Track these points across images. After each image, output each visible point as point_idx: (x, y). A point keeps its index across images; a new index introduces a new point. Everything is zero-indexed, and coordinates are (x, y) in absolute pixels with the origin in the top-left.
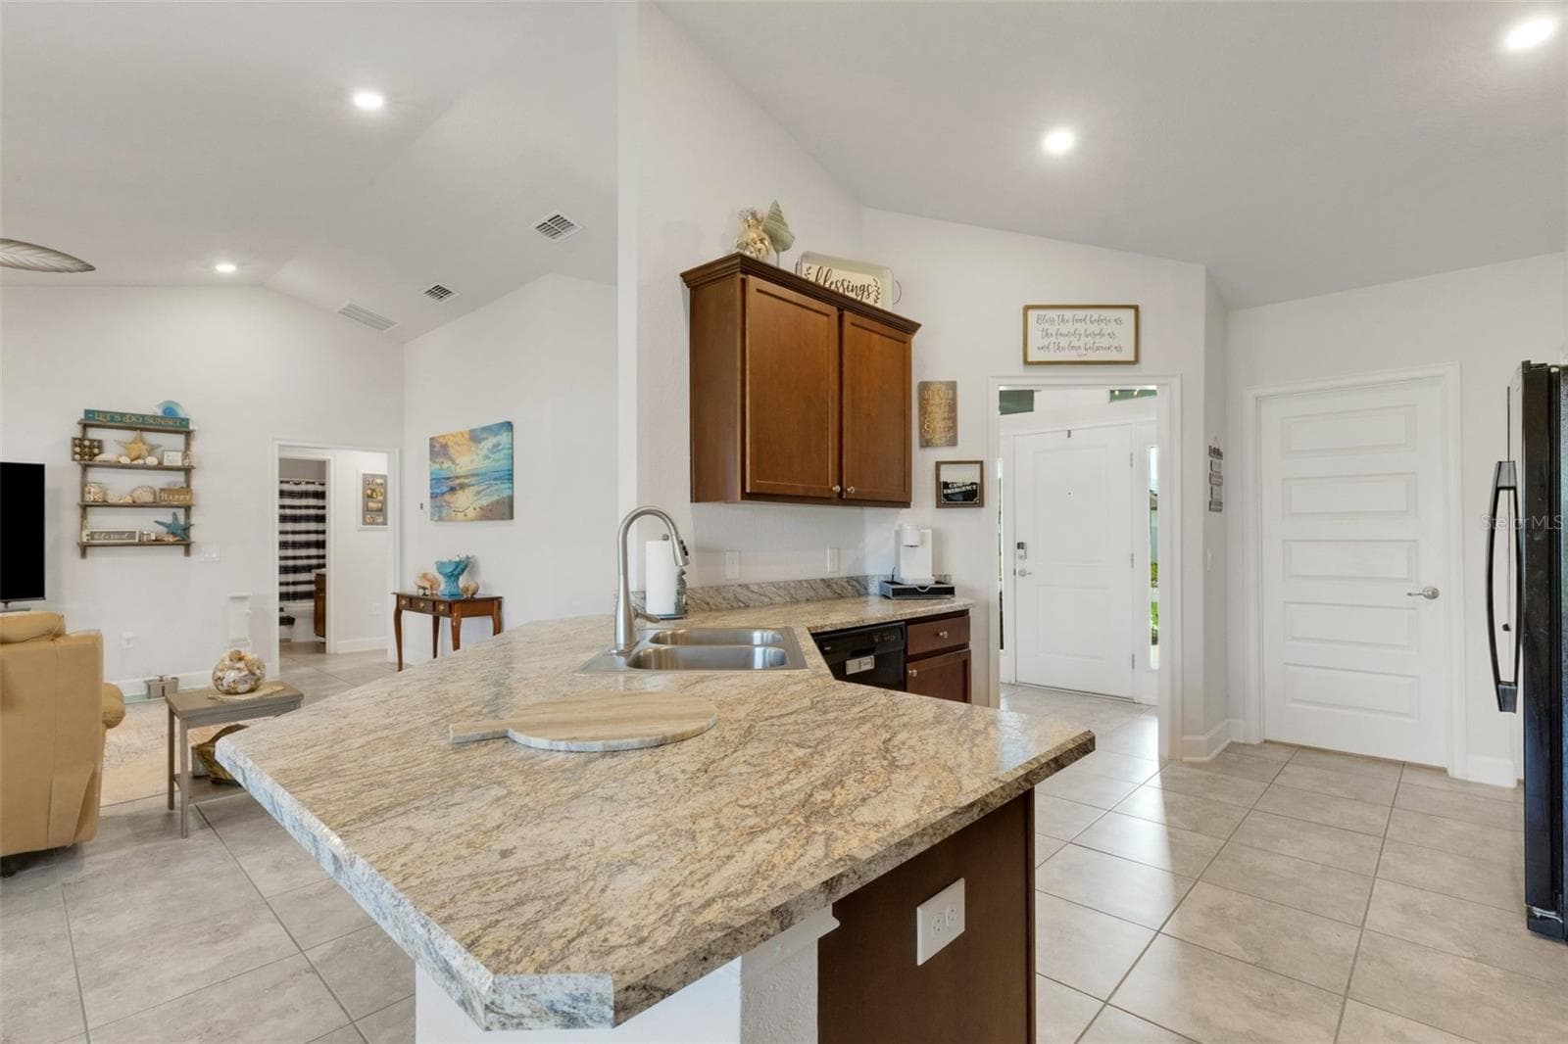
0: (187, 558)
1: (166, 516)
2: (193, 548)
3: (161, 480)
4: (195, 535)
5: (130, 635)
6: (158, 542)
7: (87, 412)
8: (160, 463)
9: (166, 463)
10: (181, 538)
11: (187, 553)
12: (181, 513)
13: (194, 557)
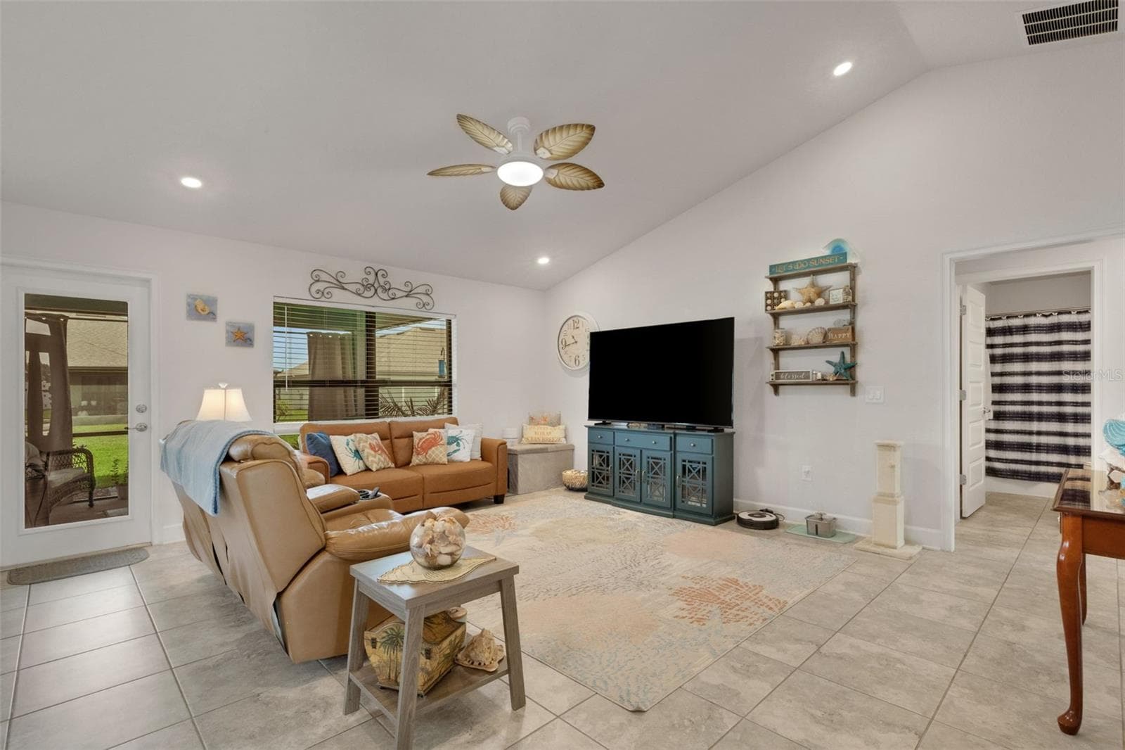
0: (854, 398)
1: (835, 356)
2: (859, 389)
3: (829, 320)
4: (860, 374)
5: (807, 468)
6: (823, 382)
7: (772, 267)
8: (827, 302)
9: (832, 302)
10: (846, 376)
11: (853, 392)
12: (847, 351)
13: (859, 397)
